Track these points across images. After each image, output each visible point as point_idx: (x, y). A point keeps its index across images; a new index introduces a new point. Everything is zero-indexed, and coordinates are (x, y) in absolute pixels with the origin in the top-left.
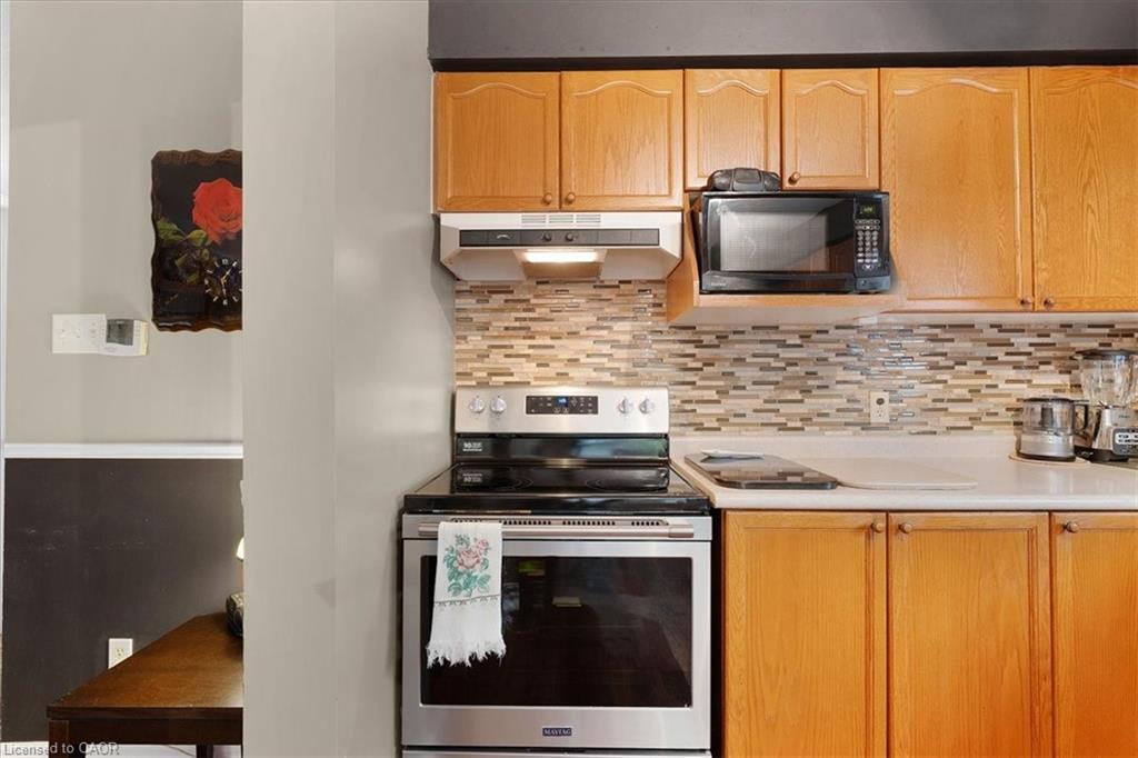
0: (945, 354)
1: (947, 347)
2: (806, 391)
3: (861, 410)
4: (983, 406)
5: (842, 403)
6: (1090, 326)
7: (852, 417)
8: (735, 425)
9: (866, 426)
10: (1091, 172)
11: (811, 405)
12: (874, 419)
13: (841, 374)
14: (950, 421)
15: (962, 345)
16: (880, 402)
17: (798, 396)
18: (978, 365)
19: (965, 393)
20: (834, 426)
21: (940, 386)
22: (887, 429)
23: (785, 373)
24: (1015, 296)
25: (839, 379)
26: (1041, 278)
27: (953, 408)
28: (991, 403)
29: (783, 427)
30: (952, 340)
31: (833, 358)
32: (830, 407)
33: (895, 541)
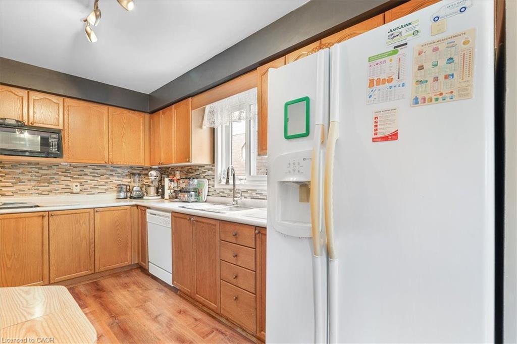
0: (97, 173)
1: (98, 171)
2: (50, 183)
3: (70, 188)
4: (109, 187)
5: (64, 186)
6: (138, 167)
7: (68, 190)
8: (19, 194)
9: (72, 193)
10: (124, 134)
11: (51, 187)
12: (74, 191)
13: (63, 178)
14: (99, 191)
15: (102, 171)
16: (76, 186)
17: (47, 185)
18: (108, 176)
19: (103, 183)
20: (60, 193)
21: (96, 182)
22: (79, 193)
23: (41, 178)
24: (104, 160)
25: (62, 179)
26: (110, 157)
27: (100, 187)
28: (111, 186)
29: (41, 194)
30: (100, 169)
31: (60, 173)
32: (59, 187)
33: (50, 218)
